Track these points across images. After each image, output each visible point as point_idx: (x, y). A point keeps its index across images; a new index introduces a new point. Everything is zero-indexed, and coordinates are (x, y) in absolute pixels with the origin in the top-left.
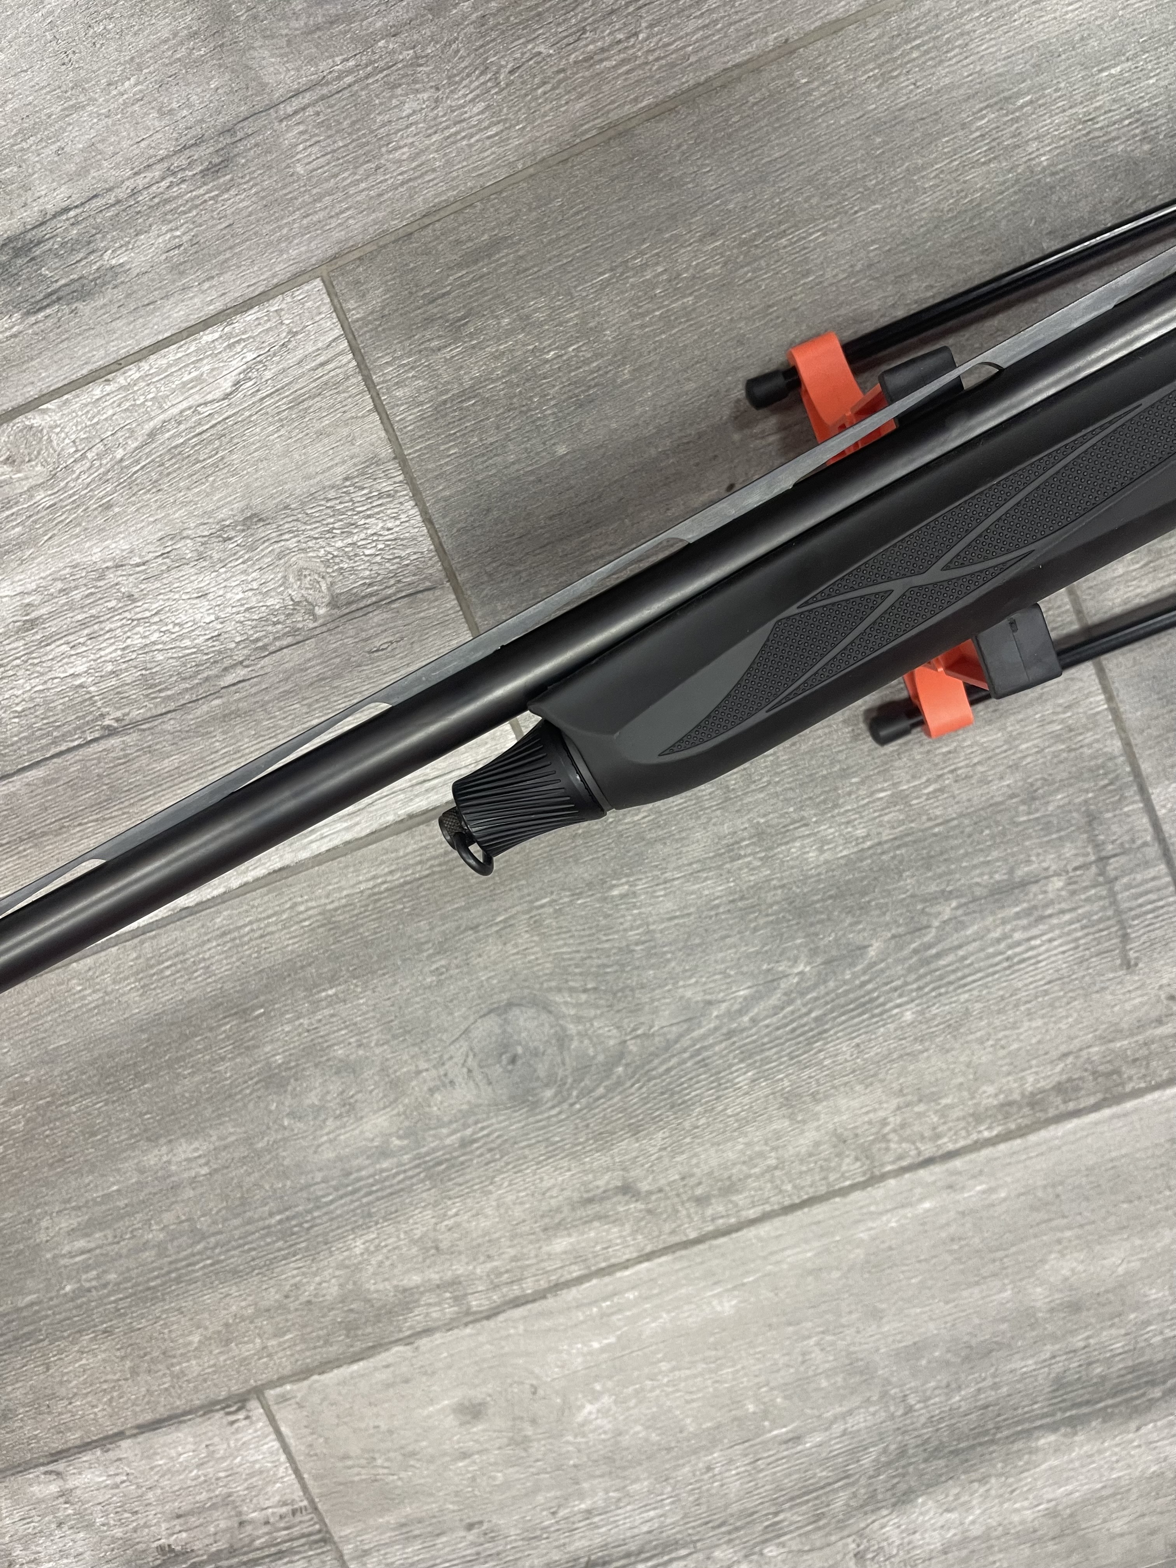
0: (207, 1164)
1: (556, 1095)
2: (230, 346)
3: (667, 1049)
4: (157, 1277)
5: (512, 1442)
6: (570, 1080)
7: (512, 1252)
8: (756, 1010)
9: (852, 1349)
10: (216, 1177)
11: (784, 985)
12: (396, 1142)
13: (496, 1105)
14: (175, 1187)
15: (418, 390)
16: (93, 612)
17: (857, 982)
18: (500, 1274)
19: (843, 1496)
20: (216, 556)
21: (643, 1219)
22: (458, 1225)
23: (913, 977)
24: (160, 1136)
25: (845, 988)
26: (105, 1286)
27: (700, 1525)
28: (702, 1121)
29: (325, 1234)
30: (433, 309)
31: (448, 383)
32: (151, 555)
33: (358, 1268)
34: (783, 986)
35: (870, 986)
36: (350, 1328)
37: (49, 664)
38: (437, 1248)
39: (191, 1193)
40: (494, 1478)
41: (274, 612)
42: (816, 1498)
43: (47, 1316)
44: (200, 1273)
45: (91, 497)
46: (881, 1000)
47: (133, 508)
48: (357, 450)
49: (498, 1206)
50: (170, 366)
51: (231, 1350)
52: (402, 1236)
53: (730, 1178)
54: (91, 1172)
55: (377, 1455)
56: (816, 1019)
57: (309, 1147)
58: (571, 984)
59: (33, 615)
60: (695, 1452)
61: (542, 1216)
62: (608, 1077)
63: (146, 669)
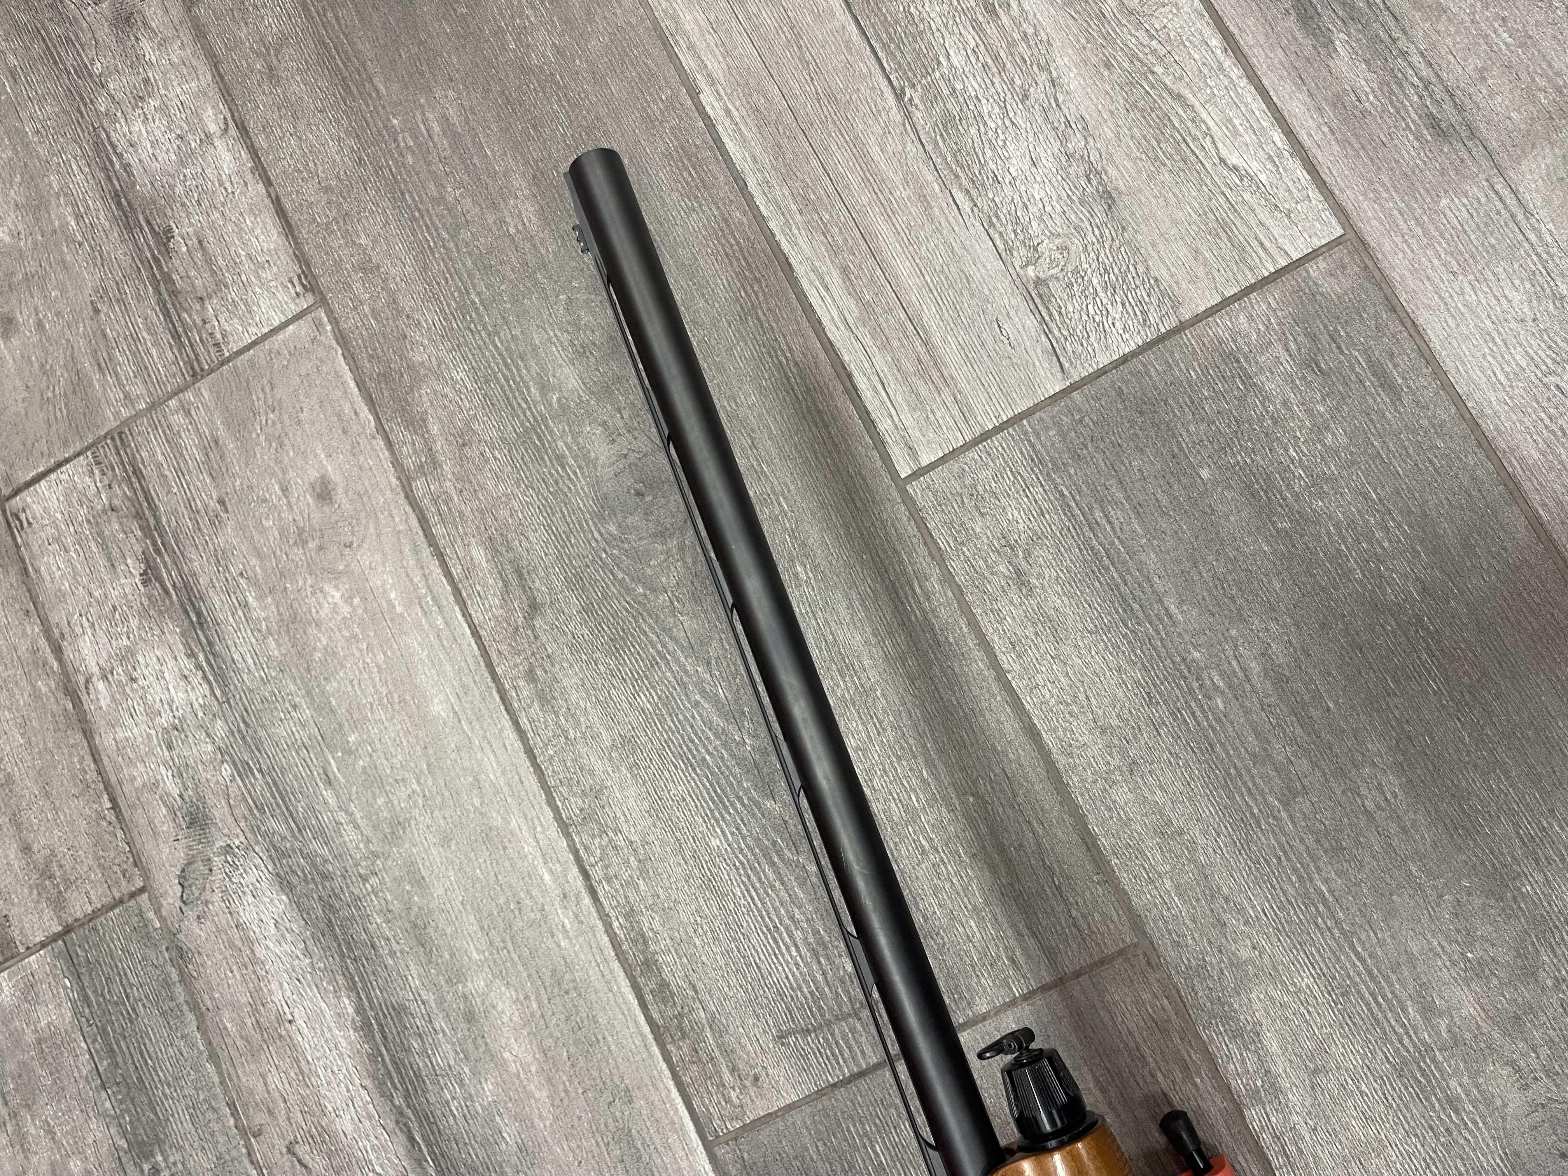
2: (1270, 158)
4: (414, 200)
5: (301, 531)
9: (413, 823)
10: (507, 240)
13: (597, 483)
15: (1247, 335)
16: (1009, 65)
19: (282, 829)
27: (243, 705)
28: (602, 667)
30: (1324, 339)
31: (1257, 363)
33: (439, 376)
36: (385, 377)
39: (490, 221)
40: (267, 519)
42: (278, 805)
48: (1184, 286)
50: (1246, 105)
55: (277, 412)
60: (309, 693)
61: (502, 535)
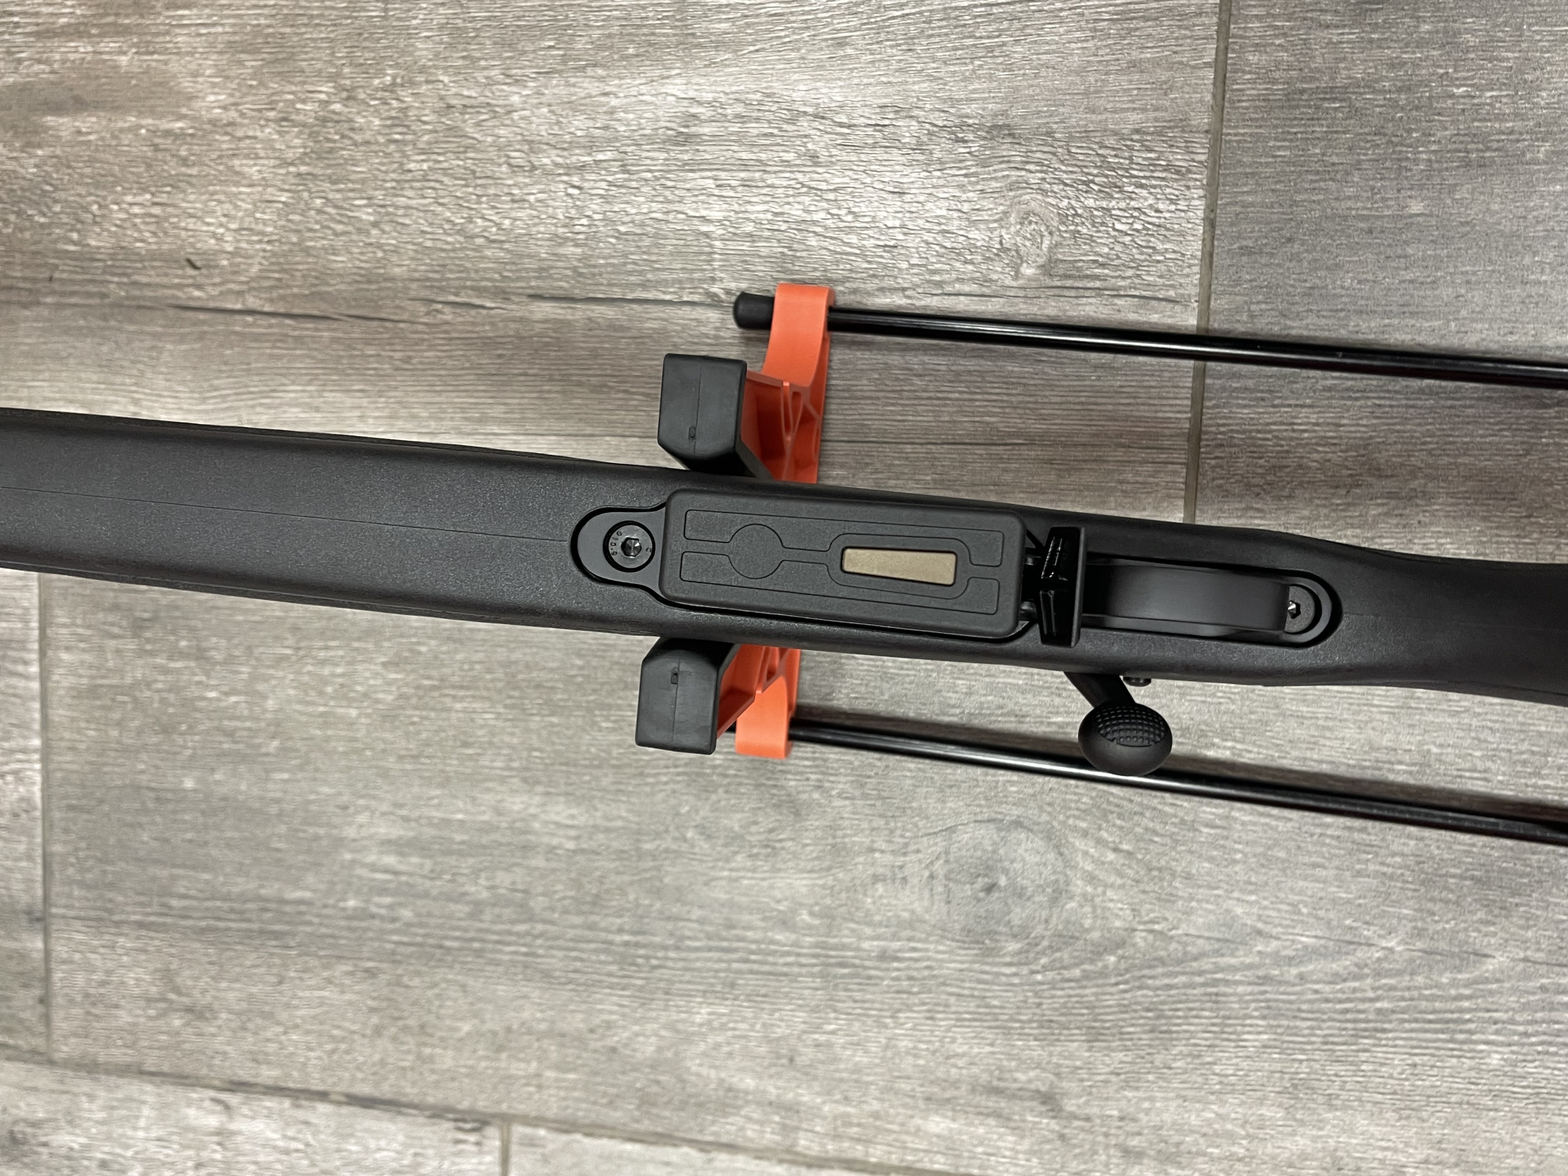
0: (577, 838)
1: (1020, 953)
3: (1180, 962)
6: (1045, 943)
7: (876, 1106)
8: (1311, 967)
11: (1361, 954)
12: (805, 917)
14: (527, 848)
17: (1453, 992)
18: (851, 1125)
20: (937, 155)
21: (1049, 1141)
22: (829, 1045)
23: (1526, 1016)
24: (538, 782)
25: (1434, 991)
26: (394, 920)
29: (671, 982)
32: (863, 121)
34: (1359, 954)
35: (1466, 1004)
37: (682, 193)
38: (791, 1060)
41: (972, 248)
43: (310, 923)
44: (506, 958)
45: (827, 25)
46: (1472, 1026)
47: (870, 58)
49: (886, 1047)
51: (497, 1059)
52: (758, 1027)
53: (1178, 1144)
54: (442, 786)
56: (1379, 1011)
57: (704, 874)
58: (1104, 834)
59: (693, 130)
62: (1092, 961)
63: (790, 248)
